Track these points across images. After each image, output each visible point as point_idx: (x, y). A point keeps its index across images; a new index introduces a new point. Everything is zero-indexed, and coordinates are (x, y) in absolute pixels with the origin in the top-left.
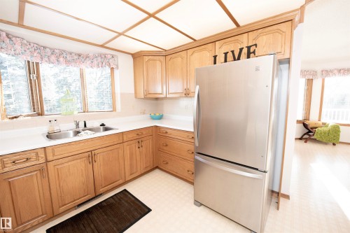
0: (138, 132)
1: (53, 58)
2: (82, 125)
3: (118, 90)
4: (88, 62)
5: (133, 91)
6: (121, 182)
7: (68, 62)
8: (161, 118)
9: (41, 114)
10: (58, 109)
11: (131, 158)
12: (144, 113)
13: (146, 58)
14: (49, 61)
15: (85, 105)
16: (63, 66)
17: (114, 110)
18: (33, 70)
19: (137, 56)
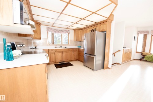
0: (73, 49)
1: (56, 32)
2: (61, 47)
3: (69, 39)
4: (63, 32)
5: (73, 39)
6: (68, 60)
7: (59, 32)
8: (80, 47)
9: (53, 44)
10: (58, 42)
11: (71, 55)
12: (76, 46)
13: (77, 31)
14: (56, 33)
15: (62, 43)
16: (58, 34)
17: (68, 44)
18: (52, 34)
19: (75, 30)
